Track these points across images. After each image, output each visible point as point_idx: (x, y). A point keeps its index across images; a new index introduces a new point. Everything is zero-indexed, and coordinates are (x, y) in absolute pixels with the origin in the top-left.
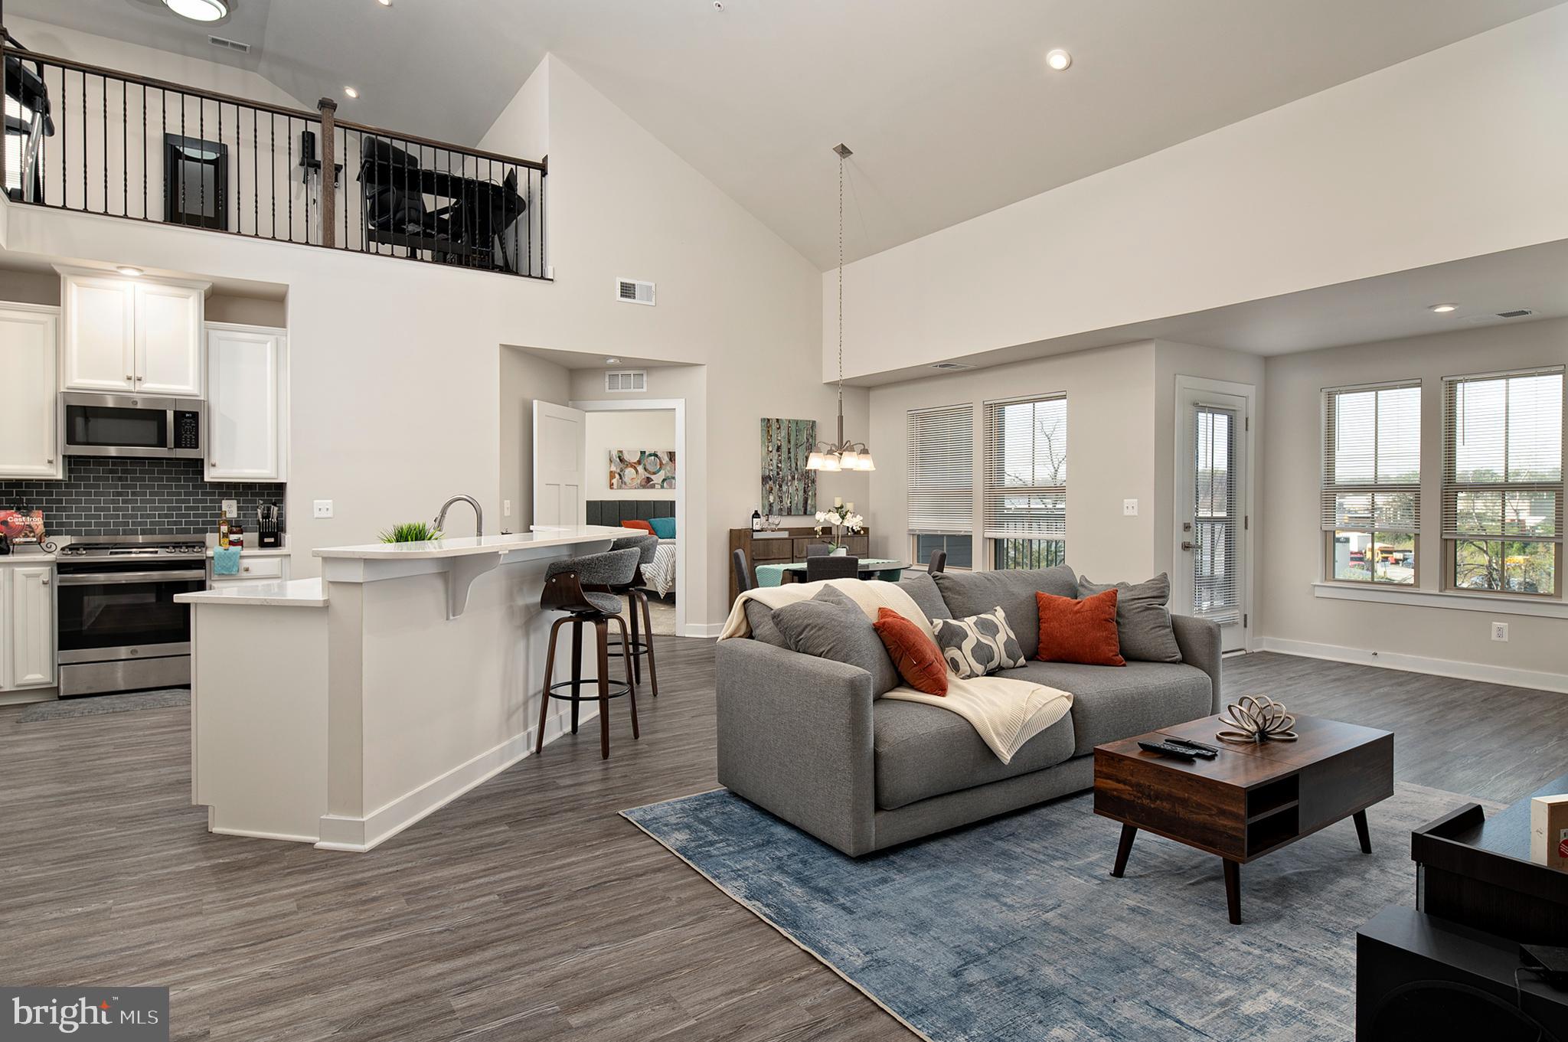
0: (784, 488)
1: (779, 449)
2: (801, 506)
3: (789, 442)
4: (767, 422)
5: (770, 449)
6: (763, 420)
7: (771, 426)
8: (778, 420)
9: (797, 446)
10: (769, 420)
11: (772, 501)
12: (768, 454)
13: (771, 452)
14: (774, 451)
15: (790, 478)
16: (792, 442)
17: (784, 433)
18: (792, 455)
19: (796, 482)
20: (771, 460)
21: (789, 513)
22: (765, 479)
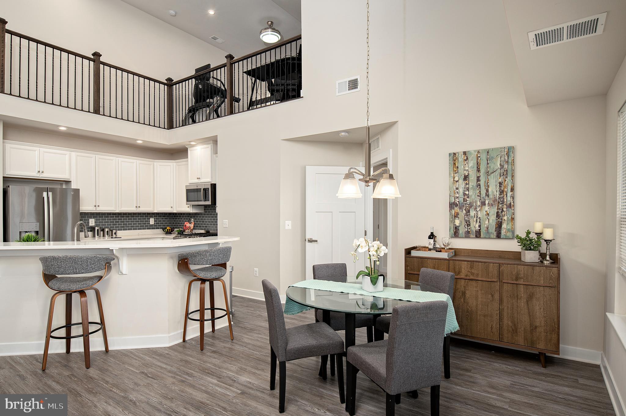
0: (472, 213)
1: (466, 178)
2: (493, 230)
3: (478, 170)
4: (454, 157)
5: (456, 179)
6: (450, 154)
7: (457, 159)
8: (465, 153)
9: (488, 173)
10: (455, 154)
11: (457, 225)
12: (454, 183)
13: (457, 181)
14: (461, 181)
15: (479, 203)
16: (483, 170)
17: (472, 163)
18: (482, 183)
19: (486, 208)
20: (457, 189)
21: (478, 235)
22: (452, 205)
